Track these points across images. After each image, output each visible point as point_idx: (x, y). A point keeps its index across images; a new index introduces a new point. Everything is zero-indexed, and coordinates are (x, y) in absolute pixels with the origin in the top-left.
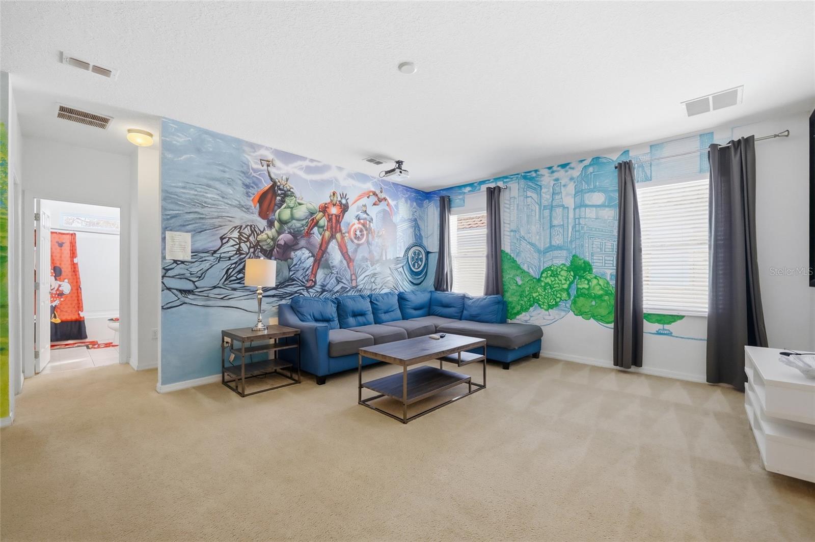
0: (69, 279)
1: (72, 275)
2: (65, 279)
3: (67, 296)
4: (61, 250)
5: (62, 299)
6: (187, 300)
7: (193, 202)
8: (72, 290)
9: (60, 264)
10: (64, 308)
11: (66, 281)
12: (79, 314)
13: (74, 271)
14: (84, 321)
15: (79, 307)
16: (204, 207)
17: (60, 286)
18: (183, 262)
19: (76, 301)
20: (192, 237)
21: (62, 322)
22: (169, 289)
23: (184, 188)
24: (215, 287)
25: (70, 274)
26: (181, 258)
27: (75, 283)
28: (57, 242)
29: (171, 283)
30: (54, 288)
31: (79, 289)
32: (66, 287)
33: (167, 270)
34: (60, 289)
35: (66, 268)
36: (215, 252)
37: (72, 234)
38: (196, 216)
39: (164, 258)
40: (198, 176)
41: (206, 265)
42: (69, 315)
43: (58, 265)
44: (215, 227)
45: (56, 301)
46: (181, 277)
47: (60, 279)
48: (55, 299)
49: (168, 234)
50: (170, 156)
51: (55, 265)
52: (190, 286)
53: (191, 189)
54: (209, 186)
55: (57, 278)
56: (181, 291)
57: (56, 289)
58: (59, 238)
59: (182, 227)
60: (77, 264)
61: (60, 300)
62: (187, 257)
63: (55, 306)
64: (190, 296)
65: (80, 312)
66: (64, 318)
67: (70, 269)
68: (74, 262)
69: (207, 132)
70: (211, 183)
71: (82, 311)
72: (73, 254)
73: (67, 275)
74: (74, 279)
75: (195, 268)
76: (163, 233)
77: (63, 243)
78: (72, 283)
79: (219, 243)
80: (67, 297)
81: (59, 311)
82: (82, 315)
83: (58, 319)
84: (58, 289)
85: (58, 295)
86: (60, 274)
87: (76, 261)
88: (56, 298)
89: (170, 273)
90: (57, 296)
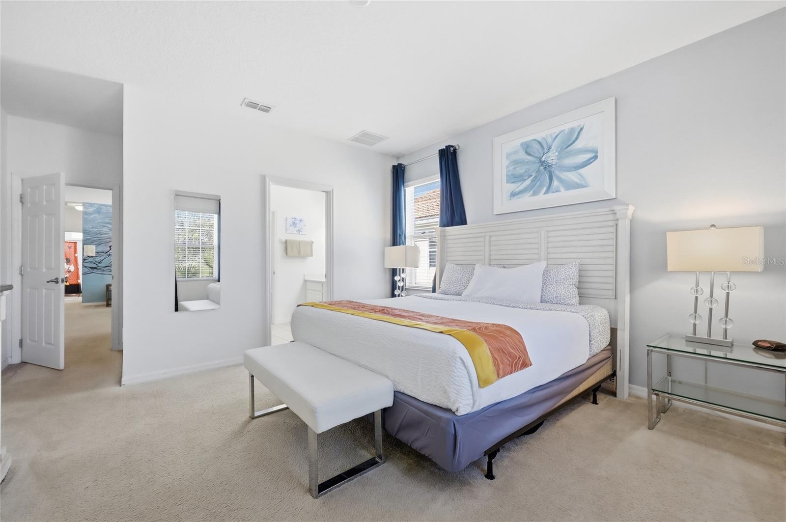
3: (72, 273)
6: (93, 271)
7: (96, 233)
11: (72, 265)
16: (101, 235)
18: (92, 257)
20: (96, 247)
21: (70, 285)
22: (86, 267)
23: (93, 228)
24: (107, 266)
26: (91, 255)
29: (86, 264)
32: (72, 268)
33: (85, 260)
35: (72, 259)
36: (107, 252)
37: (75, 243)
38: (98, 238)
39: (83, 255)
40: (99, 223)
41: (102, 258)
43: (68, 257)
44: (106, 242)
46: (91, 262)
49: (85, 246)
50: (86, 216)
52: (95, 266)
53: (95, 228)
54: (104, 226)
56: (91, 268)
59: (91, 243)
62: (94, 254)
64: (95, 270)
66: (71, 283)
69: (102, 205)
70: (105, 225)
75: (98, 259)
76: (83, 246)
79: (109, 249)
84: (68, 269)
86: (69, 262)
87: (76, 255)
89: (86, 261)
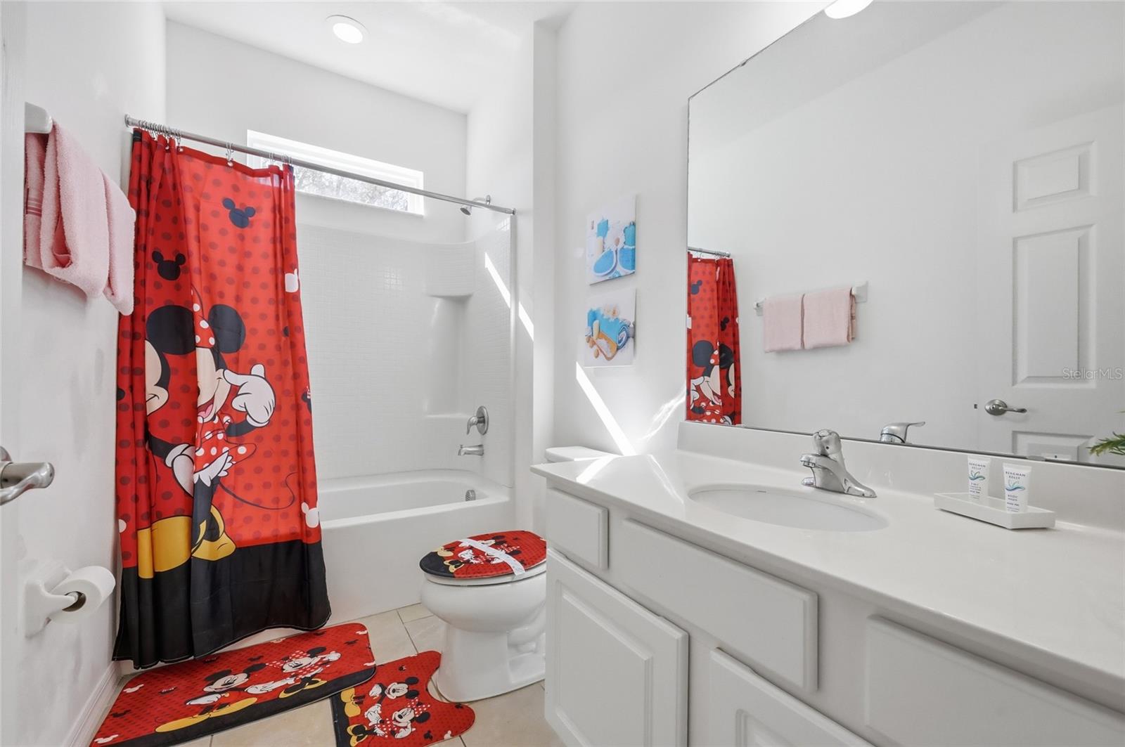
0: (268, 365)
1: (279, 348)
2: (254, 363)
4: (242, 238)
5: (242, 450)
8: (277, 408)
9: (238, 299)
10: (248, 487)
12: (302, 516)
13: (286, 332)
14: (318, 546)
15: (305, 489)
17: (234, 391)
19: (291, 459)
25: (271, 343)
27: (289, 384)
28: (228, 203)
30: (212, 402)
31: (305, 405)
34: (237, 404)
42: (266, 518)
45: (221, 460)
47: (237, 361)
48: (214, 451)
51: (218, 302)
55: (227, 357)
57: (218, 405)
58: (236, 188)
60: (295, 297)
61: (233, 454)
63: (216, 481)
65: (305, 506)
67: (270, 323)
68: (287, 290)
71: (312, 505)
72: (285, 258)
73: (262, 347)
74: (285, 363)
77: (252, 212)
78: (280, 378)
80: (259, 439)
81: (228, 500)
82: (313, 517)
83: (224, 539)
85: (228, 433)
88: (218, 445)
90: (220, 436)
